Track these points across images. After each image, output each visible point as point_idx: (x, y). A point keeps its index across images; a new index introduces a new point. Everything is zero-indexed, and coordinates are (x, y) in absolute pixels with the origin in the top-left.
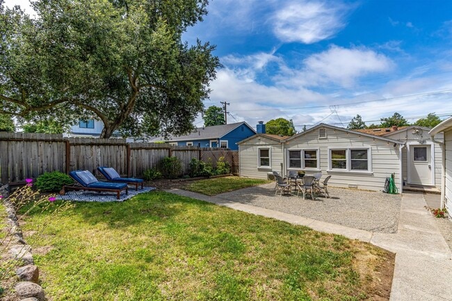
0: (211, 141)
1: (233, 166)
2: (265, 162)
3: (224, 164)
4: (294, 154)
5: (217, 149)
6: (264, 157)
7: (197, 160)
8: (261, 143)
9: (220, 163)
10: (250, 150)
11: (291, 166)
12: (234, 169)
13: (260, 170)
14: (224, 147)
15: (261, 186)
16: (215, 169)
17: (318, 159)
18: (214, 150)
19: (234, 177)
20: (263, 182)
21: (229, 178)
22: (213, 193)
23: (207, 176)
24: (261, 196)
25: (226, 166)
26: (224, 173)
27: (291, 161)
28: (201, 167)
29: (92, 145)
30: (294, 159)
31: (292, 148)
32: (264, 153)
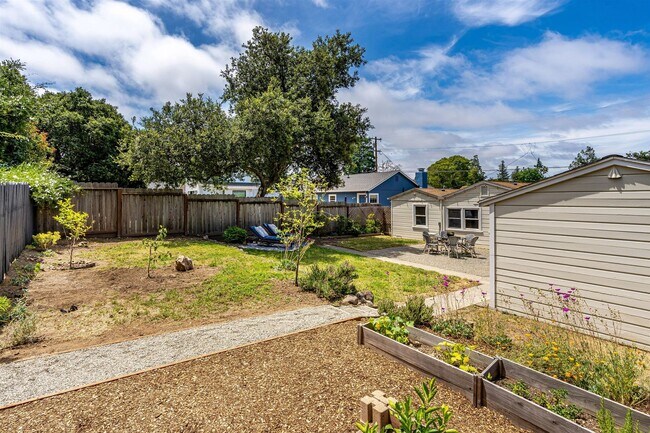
0: (358, 195)
1: (385, 224)
2: (421, 220)
3: (373, 222)
4: (454, 213)
5: (366, 205)
6: (421, 215)
7: (345, 218)
8: (417, 199)
9: (370, 222)
10: (404, 206)
11: (450, 226)
12: (385, 228)
13: (415, 229)
14: (374, 200)
15: (412, 246)
16: (364, 227)
17: (479, 219)
18: (363, 205)
19: (385, 237)
20: (415, 242)
21: (379, 237)
22: (364, 250)
23: (355, 234)
24: (408, 254)
25: (376, 224)
26: (374, 232)
27: (450, 221)
28: (350, 224)
29: (254, 203)
30: (453, 218)
31: (451, 206)
32: (420, 210)
